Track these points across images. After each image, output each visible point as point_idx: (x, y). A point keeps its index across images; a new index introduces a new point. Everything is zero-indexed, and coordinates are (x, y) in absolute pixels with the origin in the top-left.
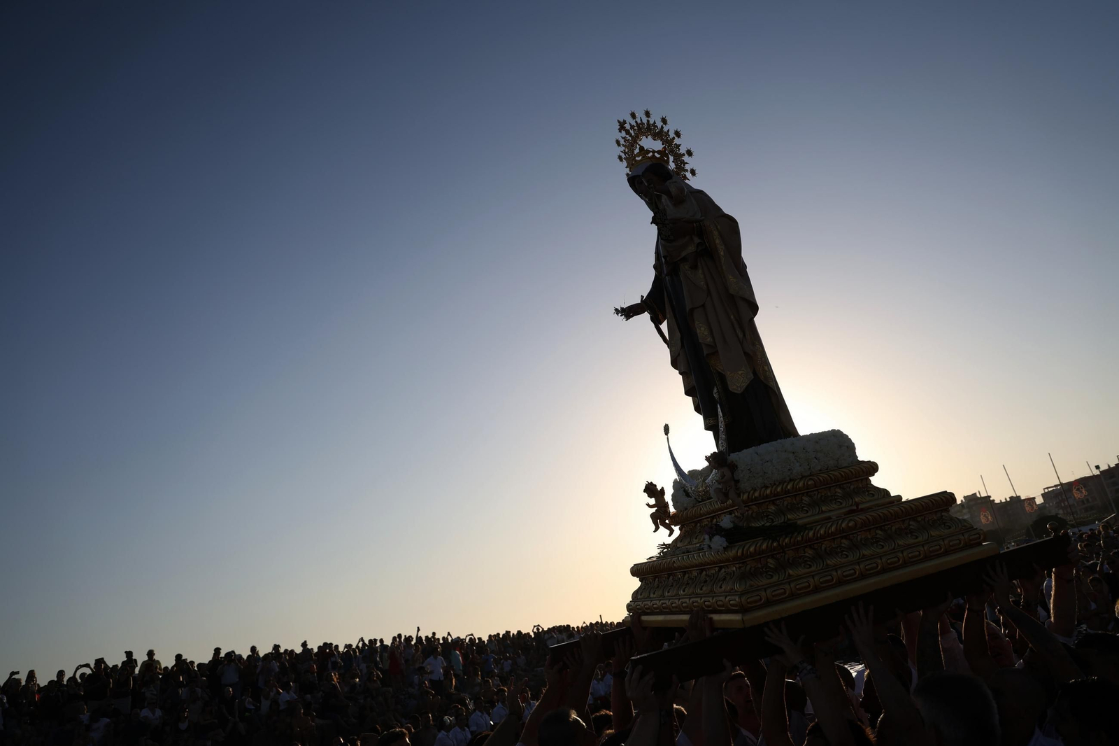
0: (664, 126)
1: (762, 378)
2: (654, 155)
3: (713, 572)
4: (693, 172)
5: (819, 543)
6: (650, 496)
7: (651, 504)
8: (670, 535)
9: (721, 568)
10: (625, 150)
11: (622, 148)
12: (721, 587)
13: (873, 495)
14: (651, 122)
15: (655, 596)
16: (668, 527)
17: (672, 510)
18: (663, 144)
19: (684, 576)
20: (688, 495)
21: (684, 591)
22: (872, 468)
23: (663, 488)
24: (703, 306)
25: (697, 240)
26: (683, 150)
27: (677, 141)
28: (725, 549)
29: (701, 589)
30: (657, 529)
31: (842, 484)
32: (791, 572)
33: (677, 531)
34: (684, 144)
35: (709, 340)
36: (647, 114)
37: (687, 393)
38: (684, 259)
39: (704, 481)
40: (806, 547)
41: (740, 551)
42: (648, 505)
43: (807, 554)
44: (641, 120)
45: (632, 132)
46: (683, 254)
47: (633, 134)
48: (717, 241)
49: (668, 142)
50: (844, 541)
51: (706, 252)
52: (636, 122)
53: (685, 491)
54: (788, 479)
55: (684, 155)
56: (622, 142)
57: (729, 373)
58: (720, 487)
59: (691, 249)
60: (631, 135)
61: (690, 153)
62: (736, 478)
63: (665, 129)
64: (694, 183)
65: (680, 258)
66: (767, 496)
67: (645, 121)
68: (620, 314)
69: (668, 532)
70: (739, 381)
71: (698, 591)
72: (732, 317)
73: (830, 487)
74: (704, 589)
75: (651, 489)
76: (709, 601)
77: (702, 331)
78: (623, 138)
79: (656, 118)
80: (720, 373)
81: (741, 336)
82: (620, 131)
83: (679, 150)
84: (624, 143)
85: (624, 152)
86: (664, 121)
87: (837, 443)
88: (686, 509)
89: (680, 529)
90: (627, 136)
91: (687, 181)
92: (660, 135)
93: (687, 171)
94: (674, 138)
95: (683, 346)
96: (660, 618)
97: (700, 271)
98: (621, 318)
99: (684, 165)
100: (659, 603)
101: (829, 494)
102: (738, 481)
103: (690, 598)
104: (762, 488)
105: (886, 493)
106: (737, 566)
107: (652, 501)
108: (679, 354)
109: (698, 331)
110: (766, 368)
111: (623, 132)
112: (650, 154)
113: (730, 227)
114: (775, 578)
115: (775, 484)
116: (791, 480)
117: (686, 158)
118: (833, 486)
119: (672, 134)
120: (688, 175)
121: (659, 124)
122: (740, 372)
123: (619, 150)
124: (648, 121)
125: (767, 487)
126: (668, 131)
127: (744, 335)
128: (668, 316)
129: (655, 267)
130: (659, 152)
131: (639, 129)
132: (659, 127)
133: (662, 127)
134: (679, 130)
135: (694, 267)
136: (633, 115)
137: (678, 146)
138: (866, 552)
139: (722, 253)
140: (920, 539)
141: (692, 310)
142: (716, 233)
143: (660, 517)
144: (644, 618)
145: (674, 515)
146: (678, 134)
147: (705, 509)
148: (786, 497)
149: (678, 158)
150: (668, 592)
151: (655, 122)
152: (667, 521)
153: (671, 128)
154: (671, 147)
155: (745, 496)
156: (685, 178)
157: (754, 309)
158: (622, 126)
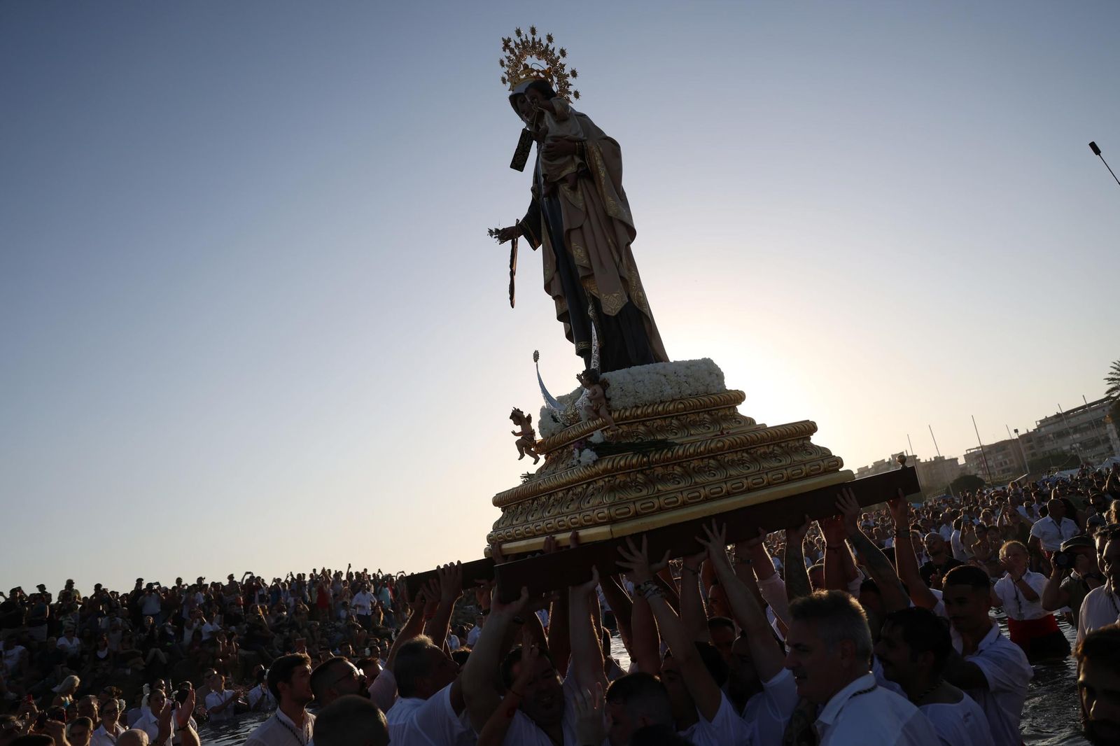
0: (549, 44)
1: (636, 303)
2: (538, 75)
3: (580, 490)
4: (577, 95)
5: (688, 461)
6: (516, 424)
7: (517, 432)
8: (535, 463)
9: (589, 484)
10: (508, 71)
11: (506, 69)
12: (589, 502)
13: (740, 423)
14: (537, 40)
15: (518, 522)
16: (534, 455)
17: (538, 437)
18: (547, 64)
19: (549, 499)
20: (555, 420)
21: (549, 513)
22: (739, 397)
23: (529, 415)
24: (581, 228)
25: (578, 160)
26: (567, 71)
27: (562, 60)
28: (595, 462)
29: (568, 508)
30: (522, 456)
31: (711, 410)
32: (660, 487)
33: (542, 460)
34: (569, 64)
35: (585, 262)
36: (533, 31)
37: (560, 318)
38: (564, 180)
39: (574, 403)
40: (675, 464)
41: (610, 464)
42: (513, 433)
43: (676, 472)
44: (527, 38)
45: (516, 51)
46: (564, 174)
47: (517, 53)
48: (599, 163)
49: (553, 62)
50: (712, 461)
51: (587, 174)
52: (521, 40)
53: (553, 417)
54: (658, 400)
55: (568, 75)
56: (506, 62)
57: (604, 295)
58: (591, 405)
59: (571, 169)
60: (515, 55)
61: (574, 74)
62: (608, 396)
63: (551, 48)
64: (577, 106)
65: (560, 177)
66: (638, 417)
67: (530, 39)
68: (494, 236)
69: (533, 460)
70: (613, 304)
71: (565, 510)
72: (609, 240)
73: (699, 412)
74: (571, 507)
75: (517, 417)
76: (576, 518)
77: (578, 253)
78: (507, 57)
79: (541, 36)
80: (593, 296)
81: (617, 259)
82: (505, 50)
83: (564, 70)
85: (508, 73)
86: (550, 39)
87: (707, 371)
88: (553, 435)
89: (546, 458)
90: (512, 56)
91: (570, 104)
92: (545, 53)
93: (570, 93)
94: (559, 57)
95: (558, 269)
96: (523, 543)
97: (580, 193)
98: (494, 241)
99: (568, 87)
100: (522, 529)
101: (698, 419)
102: (609, 399)
103: (555, 518)
104: (633, 407)
105: (752, 421)
106: (607, 479)
107: (518, 429)
108: (553, 279)
109: (574, 253)
110: (641, 294)
111: (507, 50)
112: (535, 73)
113: (613, 149)
114: (644, 492)
115: (646, 405)
116: (661, 402)
117: (570, 80)
118: (702, 412)
119: (557, 53)
120: (572, 97)
121: (545, 42)
122: (615, 295)
123: (502, 72)
124: (533, 39)
125: (637, 407)
126: (554, 49)
127: (621, 260)
128: (544, 239)
129: (533, 190)
130: (543, 72)
131: (524, 47)
132: (545, 45)
134: (564, 49)
135: (574, 189)
136: (518, 33)
137: (562, 66)
138: (733, 472)
139: (603, 175)
140: (783, 463)
141: (569, 231)
142: (597, 154)
143: (526, 445)
144: (505, 546)
145: (541, 443)
146: (563, 53)
147: (574, 433)
148: (656, 419)
149: (562, 78)
150: (532, 516)
151: (540, 40)
152: (532, 449)
153: (556, 46)
154: (556, 69)
155: (616, 415)
156: (568, 100)
157: (632, 233)
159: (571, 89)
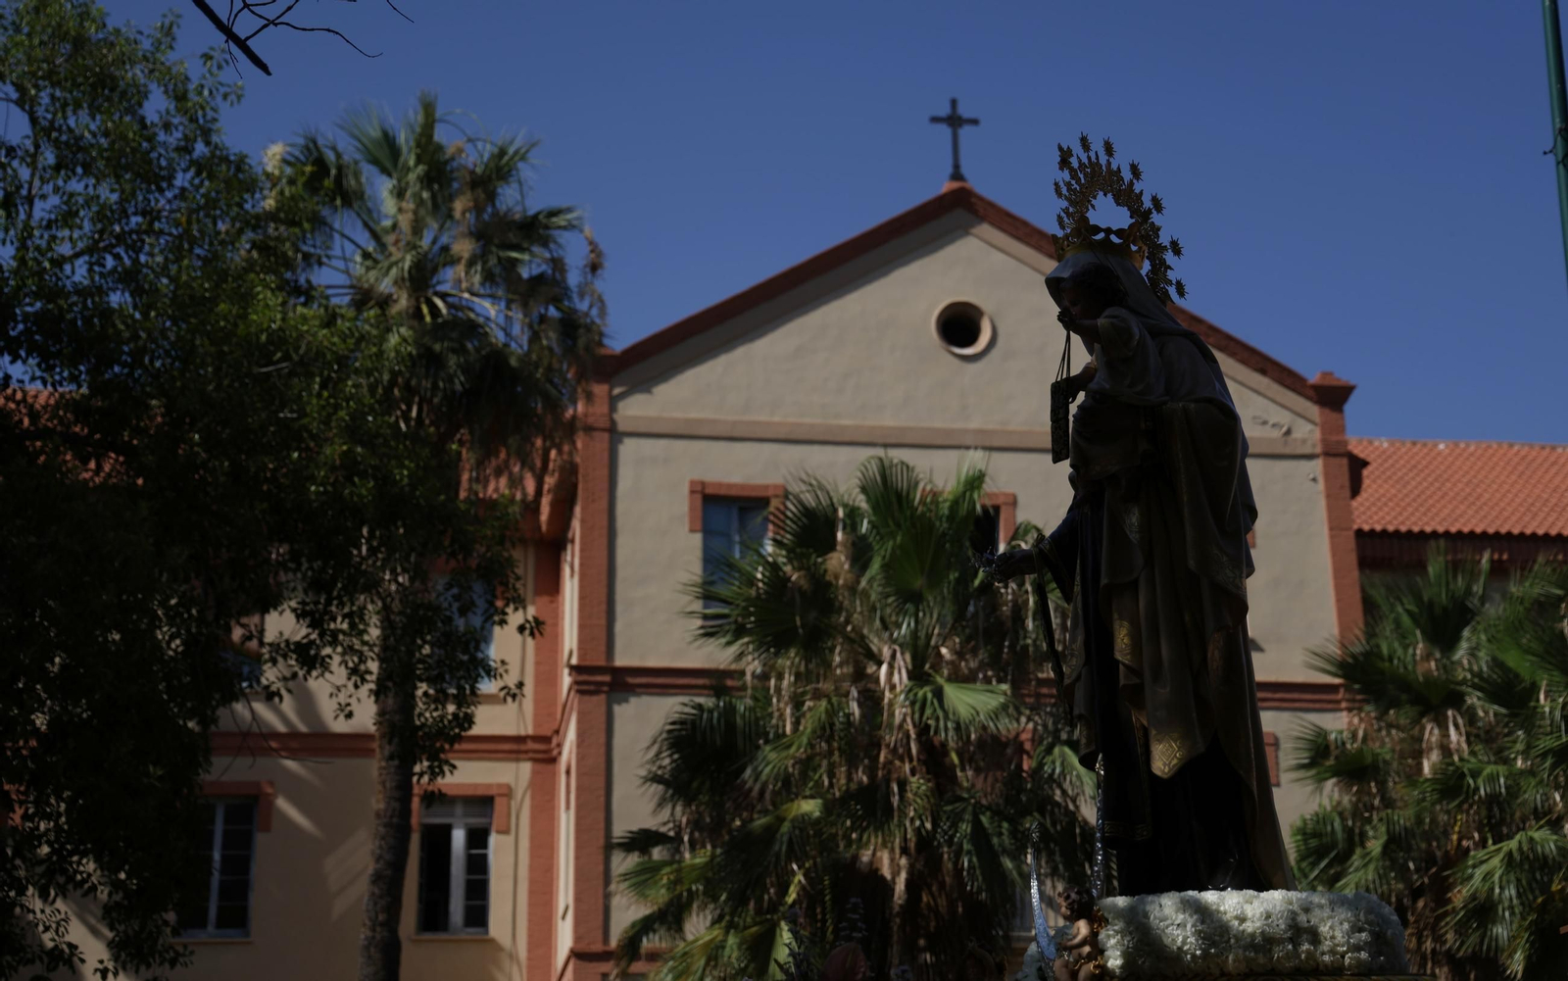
0: (1135, 181)
10: (1067, 208)
11: (1065, 204)
18: (1131, 217)
26: (1164, 239)
49: (1141, 216)
52: (1089, 158)
60: (1078, 181)
61: (1176, 249)
63: (1137, 188)
67: (1103, 159)
79: (1121, 162)
82: (1061, 169)
90: (1073, 182)
92: (1127, 197)
111: (1066, 172)
117: (1169, 257)
120: (1172, 291)
124: (1109, 163)
130: (1119, 233)
136: (1085, 143)
153: (1146, 188)
159: (1171, 275)
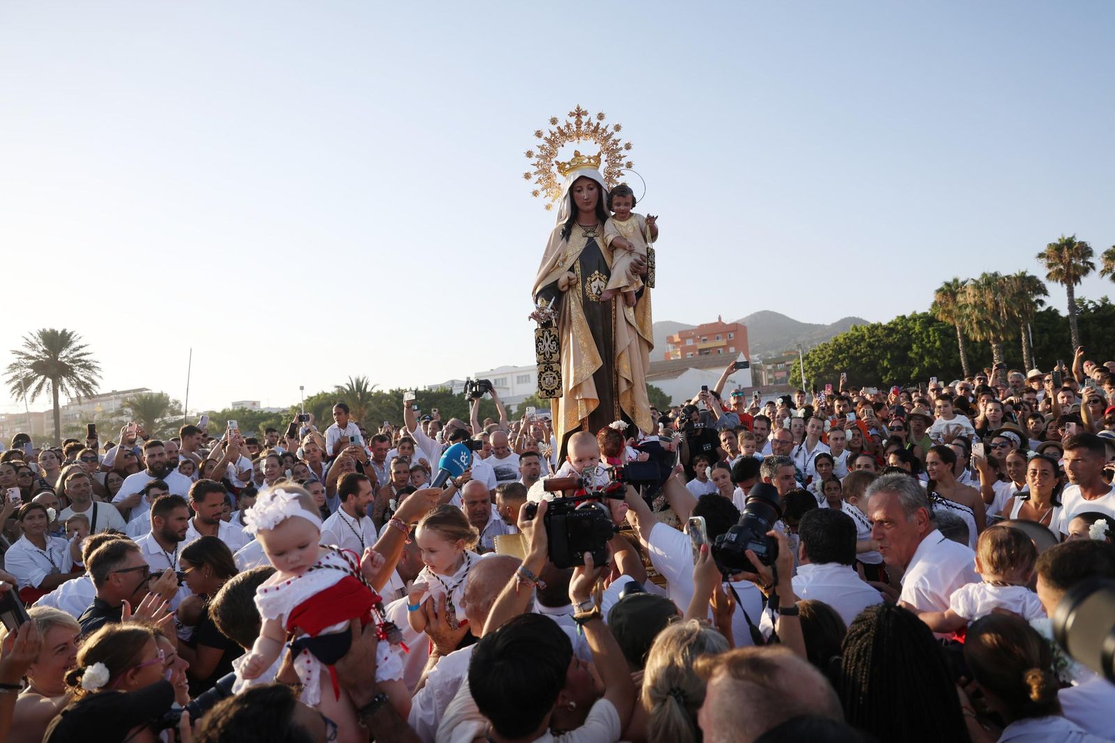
84: (562, 128)
133: (621, 149)
158: (579, 114)
